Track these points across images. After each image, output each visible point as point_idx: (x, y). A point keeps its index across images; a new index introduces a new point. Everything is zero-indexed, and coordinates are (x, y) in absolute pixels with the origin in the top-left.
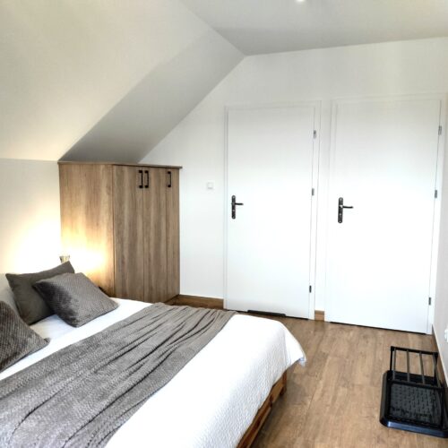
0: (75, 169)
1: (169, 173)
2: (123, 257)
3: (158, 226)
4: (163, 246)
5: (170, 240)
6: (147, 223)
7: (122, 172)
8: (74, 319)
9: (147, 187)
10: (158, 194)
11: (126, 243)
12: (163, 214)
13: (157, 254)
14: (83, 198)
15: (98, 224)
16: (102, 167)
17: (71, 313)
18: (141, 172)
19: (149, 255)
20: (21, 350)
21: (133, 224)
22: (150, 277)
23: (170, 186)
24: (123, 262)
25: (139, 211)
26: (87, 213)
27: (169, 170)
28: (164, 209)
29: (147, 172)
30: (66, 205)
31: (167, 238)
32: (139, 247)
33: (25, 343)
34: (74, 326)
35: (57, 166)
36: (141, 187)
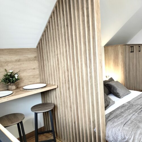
0: (110, 48)
1: (140, 46)
2: (127, 76)
3: (136, 65)
4: (138, 72)
5: (140, 71)
6: (133, 64)
7: (126, 47)
8: (119, 96)
9: (133, 52)
10: (136, 54)
11: (127, 71)
12: (138, 61)
13: (136, 75)
14: (112, 57)
15: (118, 65)
16: (119, 46)
17: (118, 94)
18: (131, 47)
19: (134, 76)
20: (109, 104)
21: (129, 65)
22: (134, 83)
23: (140, 51)
24: (127, 78)
25: (131, 60)
26: (114, 62)
27: (140, 45)
28: (138, 60)
29: (133, 47)
30: (107, 60)
31: (139, 70)
32: (131, 73)
33: (110, 102)
34: (120, 98)
35: (104, 48)
36: (131, 52)
